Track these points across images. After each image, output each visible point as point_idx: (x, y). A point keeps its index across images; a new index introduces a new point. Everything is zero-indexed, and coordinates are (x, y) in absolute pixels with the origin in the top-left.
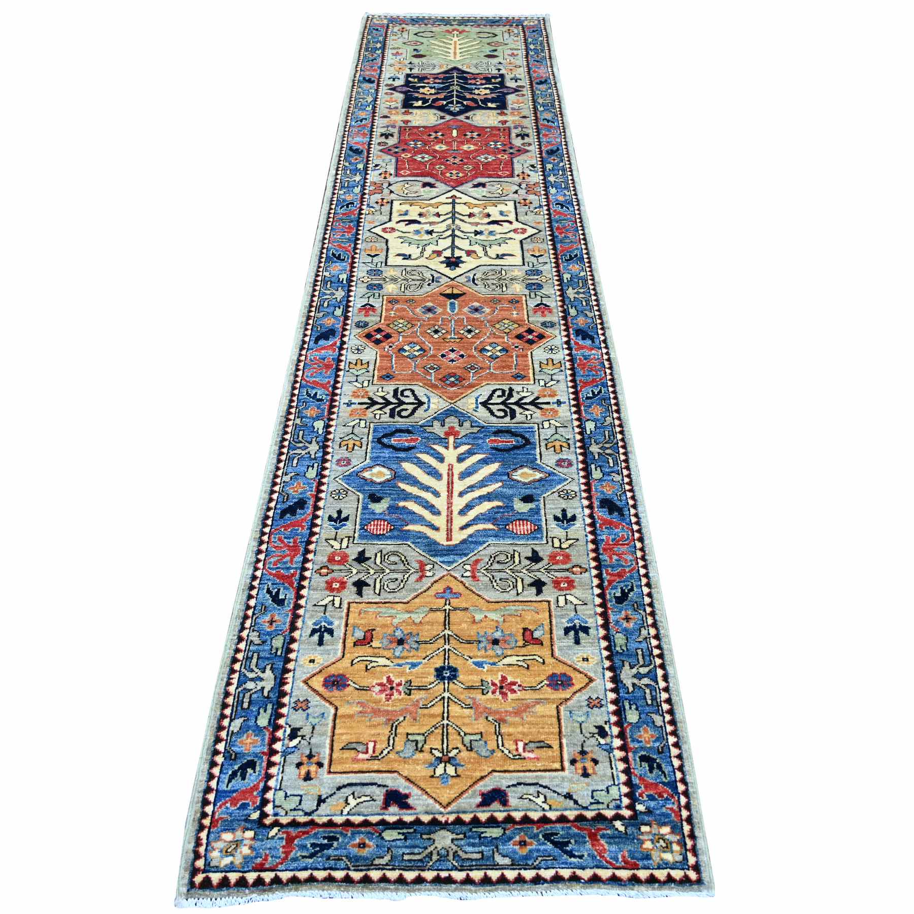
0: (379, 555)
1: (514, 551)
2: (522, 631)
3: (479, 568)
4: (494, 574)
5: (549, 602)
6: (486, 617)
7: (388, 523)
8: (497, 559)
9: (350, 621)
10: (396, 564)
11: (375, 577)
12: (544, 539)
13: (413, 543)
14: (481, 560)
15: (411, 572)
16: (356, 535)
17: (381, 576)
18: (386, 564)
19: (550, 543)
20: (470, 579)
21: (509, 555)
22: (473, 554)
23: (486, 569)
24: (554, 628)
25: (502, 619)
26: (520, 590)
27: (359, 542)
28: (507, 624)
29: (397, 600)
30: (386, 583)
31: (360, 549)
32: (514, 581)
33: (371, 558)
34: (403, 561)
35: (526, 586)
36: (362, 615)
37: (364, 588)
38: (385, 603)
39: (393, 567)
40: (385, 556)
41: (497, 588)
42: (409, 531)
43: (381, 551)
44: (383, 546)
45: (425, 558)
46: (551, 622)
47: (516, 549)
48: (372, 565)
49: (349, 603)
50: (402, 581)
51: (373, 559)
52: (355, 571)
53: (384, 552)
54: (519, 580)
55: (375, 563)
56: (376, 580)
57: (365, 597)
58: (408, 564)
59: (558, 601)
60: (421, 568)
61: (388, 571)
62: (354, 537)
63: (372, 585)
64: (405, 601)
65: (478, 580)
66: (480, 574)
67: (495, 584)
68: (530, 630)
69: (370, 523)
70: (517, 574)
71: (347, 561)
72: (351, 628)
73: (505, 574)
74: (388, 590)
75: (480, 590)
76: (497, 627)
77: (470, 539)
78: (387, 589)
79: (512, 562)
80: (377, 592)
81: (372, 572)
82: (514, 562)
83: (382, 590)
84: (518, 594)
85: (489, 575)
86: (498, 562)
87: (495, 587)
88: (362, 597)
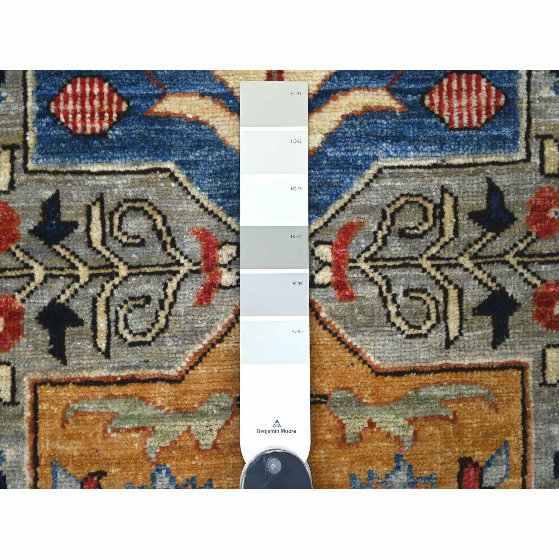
0: (96, 212)
1: (444, 190)
2: (456, 468)
3: (352, 255)
4: (390, 273)
5: (521, 367)
6: (371, 424)
7: (113, 90)
8: (400, 223)
9: (44, 448)
10: (142, 243)
11: (92, 291)
12: (521, 143)
13: (182, 164)
14: (360, 225)
15: (183, 270)
16: (31, 139)
17: (108, 287)
18: (116, 247)
19: (536, 160)
20: (332, 292)
21: (430, 207)
22: (338, 204)
23: (372, 259)
24: (532, 455)
25: (411, 433)
26: (454, 331)
27: (43, 164)
28: (423, 448)
29: (154, 372)
30: (121, 313)
31: (48, 194)
32: (440, 297)
33: (75, 224)
34: (159, 234)
35: (469, 317)
36: (71, 428)
37: (68, 330)
38: (124, 382)
39: (134, 256)
40: (112, 214)
41: (398, 321)
42: (168, 118)
43: (101, 199)
44: (104, 180)
45: (214, 222)
46: (526, 435)
47: (447, 182)
48: (82, 251)
49: (35, 386)
50: (161, 302)
51: (82, 229)
52: (39, 273)
53: (110, 203)
54: (453, 294)
55: (89, 243)
56: (95, 301)
57: (72, 362)
58: (173, 244)
59: (544, 366)
60: (206, 257)
61: (123, 271)
62: (26, 147)
63: (88, 320)
64: (172, 373)
65: (351, 297)
66: (356, 275)
67: (393, 309)
68: (476, 465)
69: (63, 89)
70: (447, 272)
71: (15, 238)
72: (48, 470)
73: (417, 272)
74: (130, 338)
75: (356, 330)
76: (398, 458)
77: (330, 152)
78: (125, 333)
79: (436, 230)
80: (102, 344)
81: (83, 273)
82: (442, 233)
83: (115, 339)
84: (449, 343)
85: (378, 278)
86: (402, 234)
87: (393, 319)
88: (65, 363)
